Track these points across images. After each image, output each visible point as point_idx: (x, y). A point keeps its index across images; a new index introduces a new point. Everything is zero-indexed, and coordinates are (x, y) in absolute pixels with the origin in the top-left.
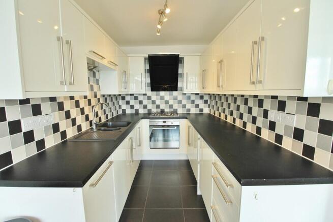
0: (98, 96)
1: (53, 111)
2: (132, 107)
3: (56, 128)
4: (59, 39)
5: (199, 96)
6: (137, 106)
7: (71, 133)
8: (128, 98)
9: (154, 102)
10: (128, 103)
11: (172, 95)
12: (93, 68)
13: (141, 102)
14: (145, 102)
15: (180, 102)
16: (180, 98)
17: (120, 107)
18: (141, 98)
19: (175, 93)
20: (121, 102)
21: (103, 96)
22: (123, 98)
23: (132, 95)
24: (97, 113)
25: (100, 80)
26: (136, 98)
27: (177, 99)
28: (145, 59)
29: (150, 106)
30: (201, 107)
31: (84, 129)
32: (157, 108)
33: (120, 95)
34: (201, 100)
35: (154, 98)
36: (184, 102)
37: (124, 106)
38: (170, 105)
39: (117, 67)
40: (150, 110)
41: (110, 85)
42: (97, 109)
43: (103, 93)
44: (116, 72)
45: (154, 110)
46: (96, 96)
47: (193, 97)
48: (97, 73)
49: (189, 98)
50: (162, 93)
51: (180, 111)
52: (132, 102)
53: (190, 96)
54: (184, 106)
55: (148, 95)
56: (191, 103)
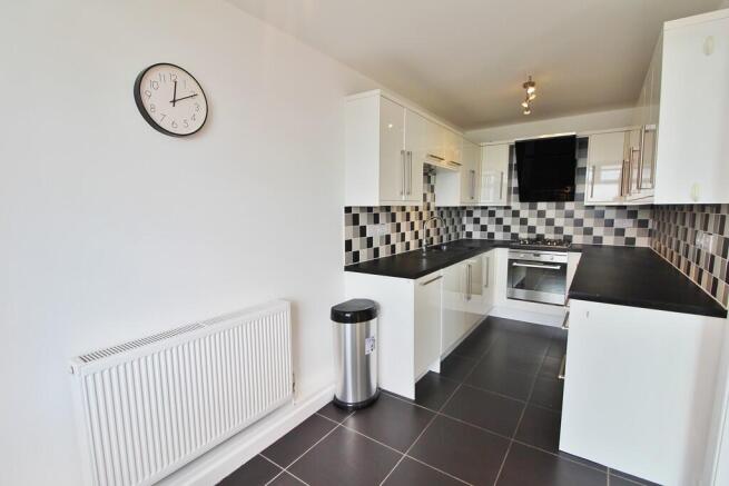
0: (432, 209)
1: (388, 222)
2: (484, 228)
3: (388, 238)
4: (402, 152)
5: (625, 212)
6: (491, 228)
7: (399, 250)
8: (477, 214)
9: (524, 222)
10: (477, 221)
11: (563, 208)
12: (429, 172)
13: (499, 221)
14: (507, 221)
15: (579, 223)
16: (579, 214)
17: (463, 228)
18: (499, 214)
19: (569, 206)
20: (465, 220)
21: (439, 208)
22: (470, 214)
23: (485, 208)
24: (428, 231)
25: (436, 188)
26: (492, 214)
27: (572, 217)
28: (511, 147)
29: (515, 229)
30: (629, 234)
31: (412, 248)
32: (529, 232)
33: (464, 208)
34: (632, 220)
35: (524, 214)
36: (588, 223)
37: (470, 228)
38: (556, 228)
39: (460, 167)
40: (515, 236)
41: (450, 195)
42: (428, 225)
43: (438, 205)
44: (459, 175)
45: (524, 235)
46: (428, 208)
47: (609, 215)
48: (432, 177)
49: (601, 215)
50: (542, 206)
51: (578, 240)
52: (484, 221)
53: (603, 212)
54: (588, 231)
55: (513, 209)
56: (606, 226)
